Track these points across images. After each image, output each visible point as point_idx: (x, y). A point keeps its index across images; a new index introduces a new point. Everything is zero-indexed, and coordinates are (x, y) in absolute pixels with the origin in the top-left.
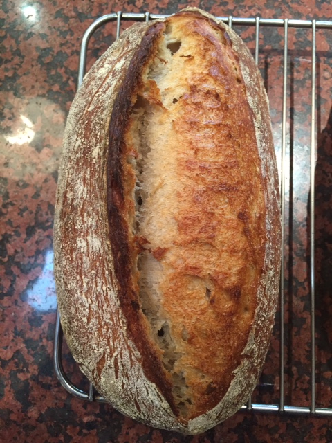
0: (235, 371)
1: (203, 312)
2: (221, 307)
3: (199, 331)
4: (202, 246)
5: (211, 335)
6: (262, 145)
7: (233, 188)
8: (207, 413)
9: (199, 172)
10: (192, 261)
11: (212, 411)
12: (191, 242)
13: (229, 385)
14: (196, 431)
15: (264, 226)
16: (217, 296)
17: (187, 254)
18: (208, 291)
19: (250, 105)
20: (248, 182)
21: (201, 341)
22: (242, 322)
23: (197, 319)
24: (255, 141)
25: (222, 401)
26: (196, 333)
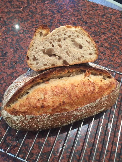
0: (21, 115)
1: (35, 99)
2: (38, 103)
3: (30, 100)
4: (52, 93)
5: (29, 103)
6: (86, 107)
7: (70, 98)
8: (8, 113)
9: (71, 88)
10: (48, 92)
11: (9, 114)
12: (52, 90)
13: (17, 116)
14: (2, 113)
15: (63, 112)
16: (40, 101)
17: (49, 90)
18: (41, 99)
19: (96, 101)
20: (74, 103)
21: (27, 102)
22: (35, 112)
23: (33, 98)
24: (86, 104)
25: (12, 115)
26: (29, 99)
